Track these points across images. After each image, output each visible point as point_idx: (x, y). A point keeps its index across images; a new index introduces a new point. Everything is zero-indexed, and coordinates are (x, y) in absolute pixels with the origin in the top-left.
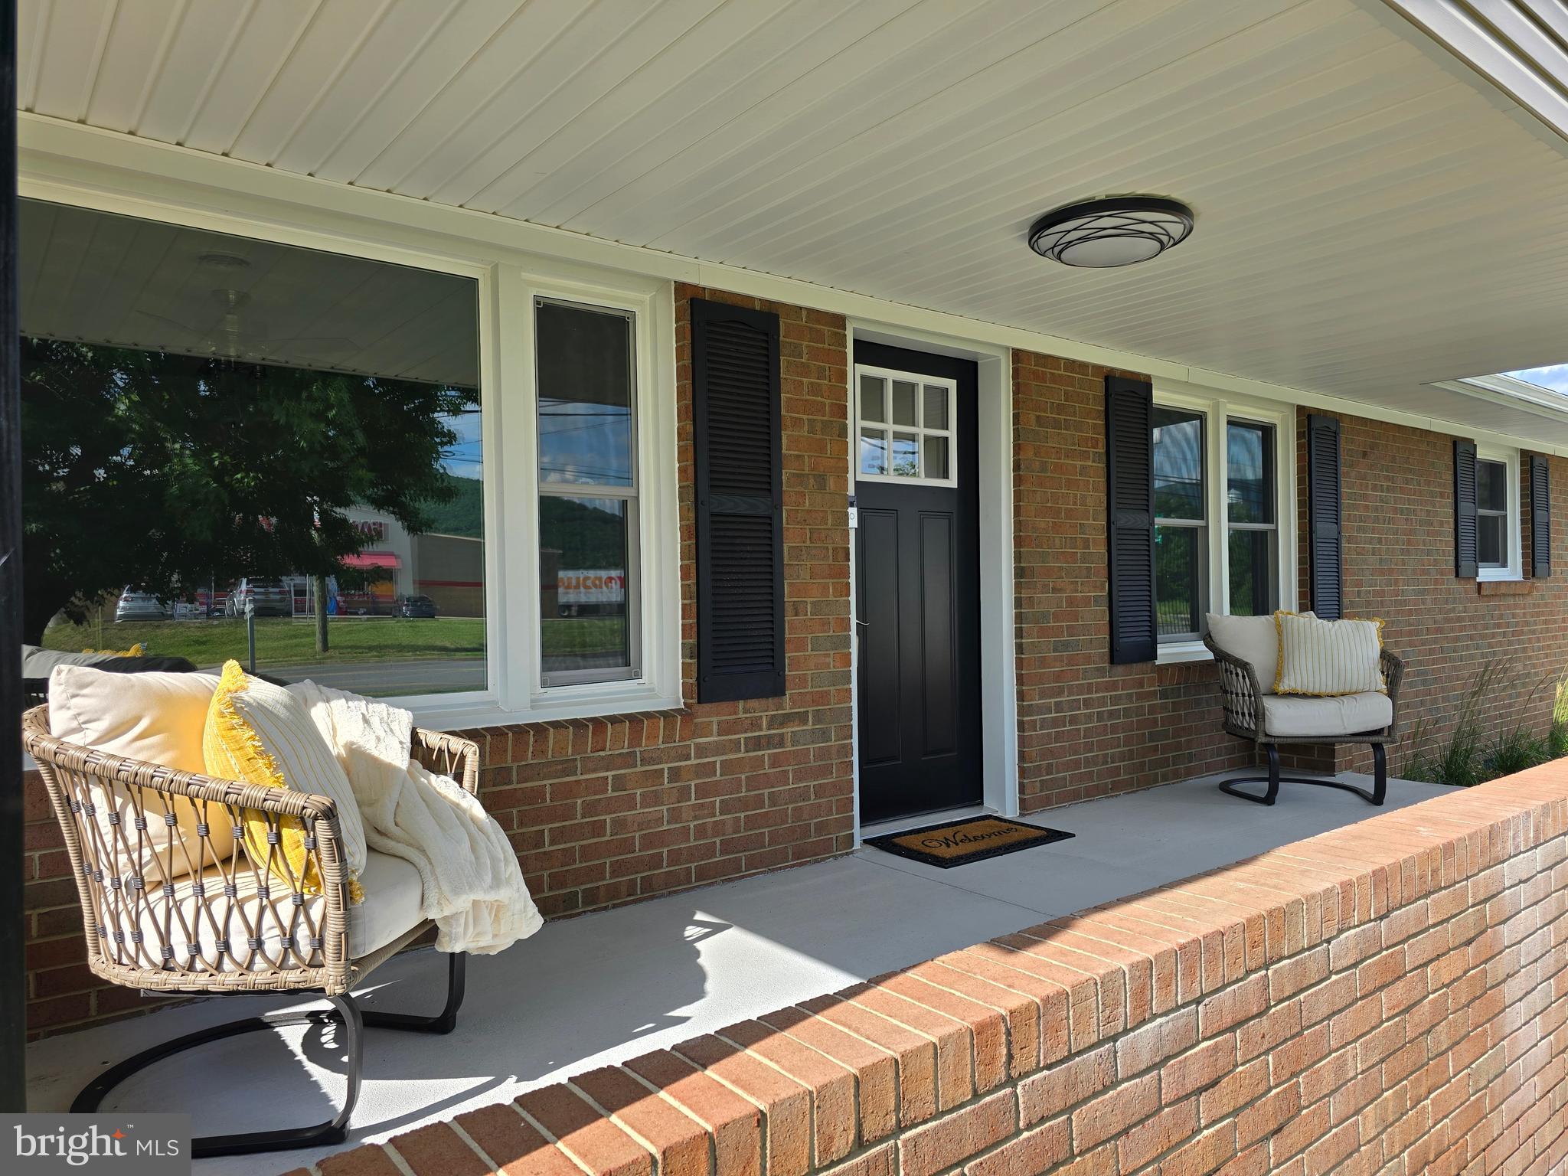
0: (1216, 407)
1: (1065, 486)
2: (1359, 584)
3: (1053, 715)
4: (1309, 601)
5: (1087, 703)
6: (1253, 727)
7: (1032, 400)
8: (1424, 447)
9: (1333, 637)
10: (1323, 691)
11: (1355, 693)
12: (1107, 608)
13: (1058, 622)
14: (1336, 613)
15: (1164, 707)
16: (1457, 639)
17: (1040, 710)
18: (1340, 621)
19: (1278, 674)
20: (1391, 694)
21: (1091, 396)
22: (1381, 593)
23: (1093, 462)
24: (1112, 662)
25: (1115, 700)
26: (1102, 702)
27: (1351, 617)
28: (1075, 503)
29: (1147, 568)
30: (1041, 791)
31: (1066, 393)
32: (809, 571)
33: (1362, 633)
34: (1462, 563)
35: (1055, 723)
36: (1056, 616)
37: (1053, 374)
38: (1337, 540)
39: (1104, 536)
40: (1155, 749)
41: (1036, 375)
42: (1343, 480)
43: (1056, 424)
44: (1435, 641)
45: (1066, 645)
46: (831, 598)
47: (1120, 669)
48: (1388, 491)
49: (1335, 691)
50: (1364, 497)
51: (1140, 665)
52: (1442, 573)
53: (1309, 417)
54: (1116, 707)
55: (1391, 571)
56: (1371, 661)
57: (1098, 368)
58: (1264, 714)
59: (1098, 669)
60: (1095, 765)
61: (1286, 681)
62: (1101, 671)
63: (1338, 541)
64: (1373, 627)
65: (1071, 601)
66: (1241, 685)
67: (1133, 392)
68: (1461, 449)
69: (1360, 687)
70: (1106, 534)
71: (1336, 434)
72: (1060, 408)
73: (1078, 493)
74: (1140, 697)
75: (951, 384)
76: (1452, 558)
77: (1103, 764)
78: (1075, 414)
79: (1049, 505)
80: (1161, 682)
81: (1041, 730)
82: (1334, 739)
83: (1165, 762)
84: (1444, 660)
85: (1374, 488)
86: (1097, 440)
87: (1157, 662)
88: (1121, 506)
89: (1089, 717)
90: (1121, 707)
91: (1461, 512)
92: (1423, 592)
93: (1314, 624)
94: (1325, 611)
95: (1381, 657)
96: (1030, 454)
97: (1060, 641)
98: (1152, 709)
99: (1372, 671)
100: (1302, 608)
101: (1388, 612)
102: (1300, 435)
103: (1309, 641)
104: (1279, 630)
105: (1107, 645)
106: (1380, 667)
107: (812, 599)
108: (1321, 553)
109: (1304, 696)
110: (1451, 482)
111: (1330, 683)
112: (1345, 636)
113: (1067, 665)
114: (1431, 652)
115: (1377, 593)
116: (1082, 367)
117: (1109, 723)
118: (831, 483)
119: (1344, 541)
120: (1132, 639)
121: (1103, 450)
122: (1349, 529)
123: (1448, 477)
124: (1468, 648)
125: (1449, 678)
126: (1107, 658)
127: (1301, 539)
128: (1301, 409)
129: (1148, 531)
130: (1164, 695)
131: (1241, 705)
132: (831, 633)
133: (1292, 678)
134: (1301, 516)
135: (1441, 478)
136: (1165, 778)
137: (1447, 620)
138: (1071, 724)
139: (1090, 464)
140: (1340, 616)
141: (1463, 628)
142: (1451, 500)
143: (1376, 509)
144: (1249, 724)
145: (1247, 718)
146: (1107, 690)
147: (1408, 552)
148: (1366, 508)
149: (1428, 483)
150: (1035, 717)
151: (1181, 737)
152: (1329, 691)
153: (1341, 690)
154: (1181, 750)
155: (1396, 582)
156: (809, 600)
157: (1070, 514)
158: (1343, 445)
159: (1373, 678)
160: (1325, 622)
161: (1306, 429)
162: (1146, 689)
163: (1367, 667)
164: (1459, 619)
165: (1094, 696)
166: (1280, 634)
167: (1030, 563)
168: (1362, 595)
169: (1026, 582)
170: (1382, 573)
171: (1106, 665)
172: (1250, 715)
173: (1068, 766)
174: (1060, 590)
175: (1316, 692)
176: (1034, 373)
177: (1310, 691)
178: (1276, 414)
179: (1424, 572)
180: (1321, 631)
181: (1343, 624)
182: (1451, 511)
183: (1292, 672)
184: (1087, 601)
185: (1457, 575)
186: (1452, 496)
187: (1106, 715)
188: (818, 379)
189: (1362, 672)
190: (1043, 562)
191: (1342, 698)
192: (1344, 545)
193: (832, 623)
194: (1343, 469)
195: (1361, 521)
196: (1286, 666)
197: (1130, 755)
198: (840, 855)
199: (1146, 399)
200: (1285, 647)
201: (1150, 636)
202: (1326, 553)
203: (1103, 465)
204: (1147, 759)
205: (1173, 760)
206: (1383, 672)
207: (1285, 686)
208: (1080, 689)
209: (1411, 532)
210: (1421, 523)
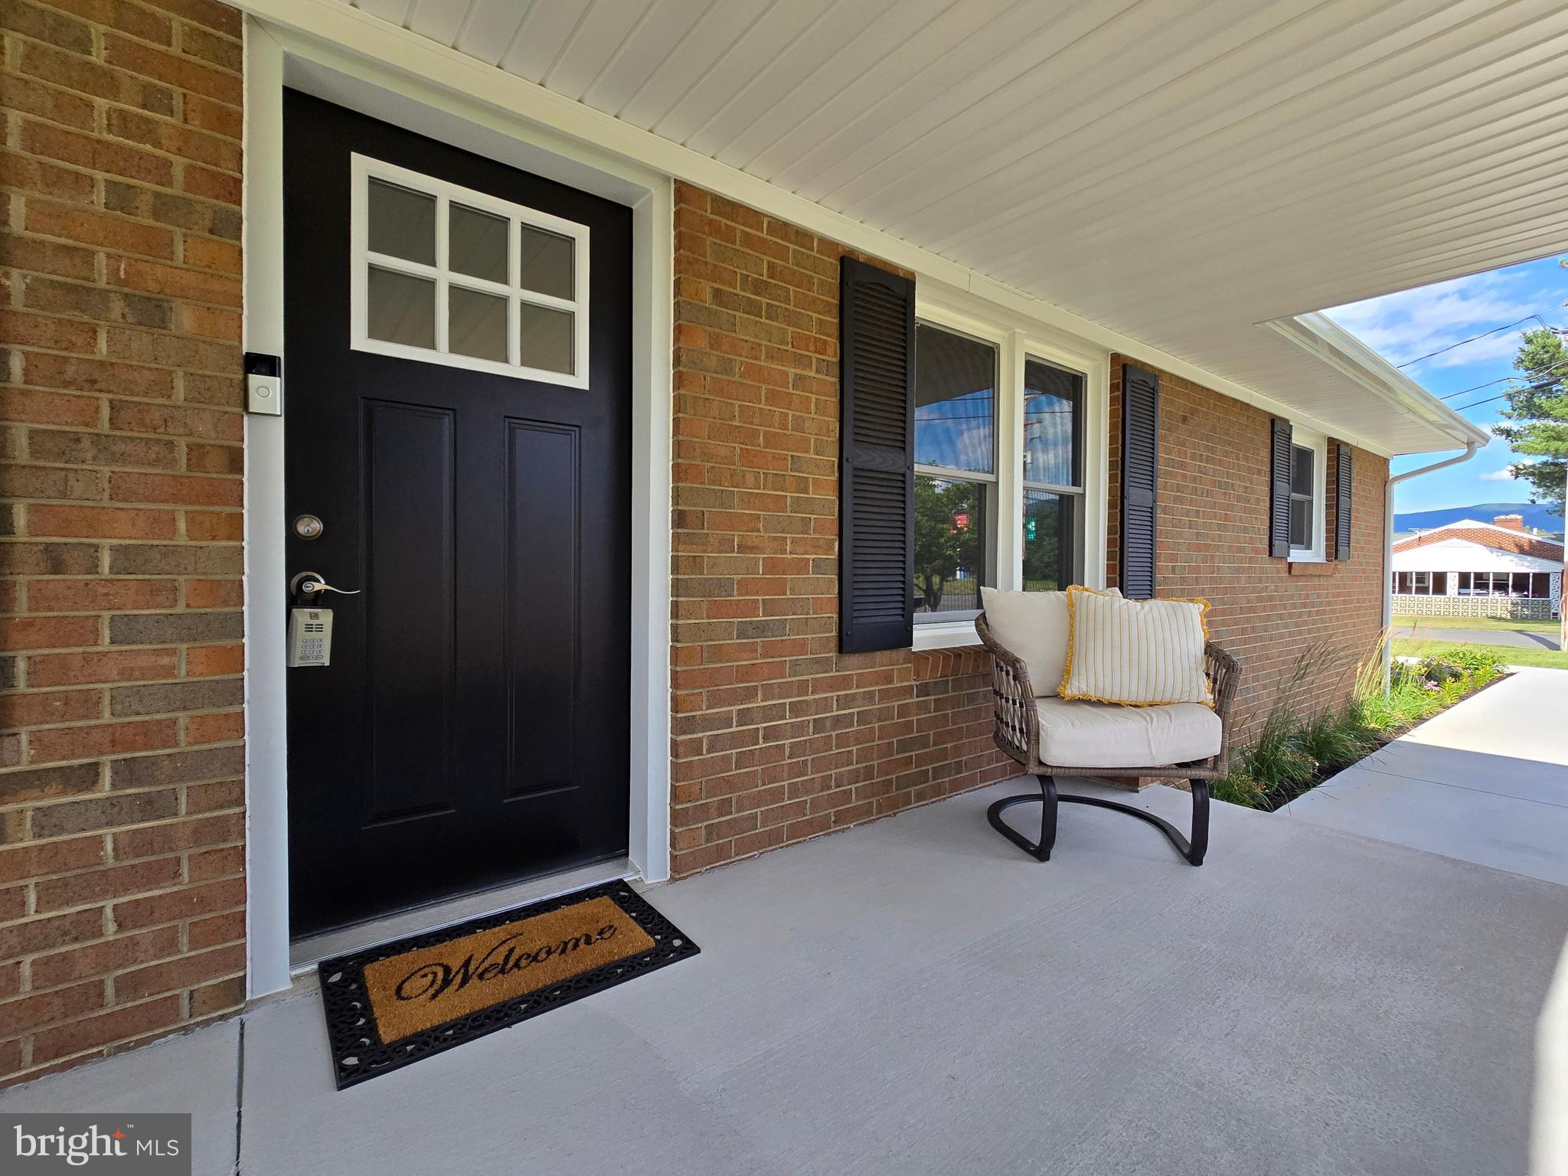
0: (1012, 339)
1: (767, 399)
2: (1173, 558)
3: (735, 729)
4: (1118, 577)
5: (796, 709)
6: (1025, 747)
7: (706, 263)
8: (1243, 421)
9: (1142, 623)
10: (1125, 698)
11: (1169, 703)
12: (836, 577)
13: (747, 594)
14: (1148, 592)
15: (922, 707)
16: (1268, 618)
17: (709, 723)
18: (1151, 602)
19: (1066, 672)
20: (1219, 710)
21: (815, 281)
22: (1197, 569)
23: (818, 372)
24: (841, 650)
25: (846, 702)
26: (825, 705)
27: (1168, 595)
28: (784, 426)
29: (900, 525)
30: (707, 841)
31: (771, 266)
32: (106, 485)
33: (1180, 619)
34: (1276, 543)
35: (736, 740)
36: (744, 587)
37: (747, 234)
38: (1152, 508)
39: (835, 477)
40: (908, 761)
41: (714, 229)
42: (1160, 445)
43: (753, 309)
44: (1248, 620)
45: (761, 629)
46: (182, 540)
47: (854, 659)
48: (1207, 461)
49: (1141, 699)
50: (1183, 466)
51: (887, 653)
52: (1256, 551)
53: (1124, 367)
54: (846, 712)
55: (1207, 547)
56: (1192, 659)
57: (828, 245)
58: (1038, 734)
59: (817, 661)
60: (807, 792)
61: (1075, 683)
62: (823, 664)
63: (1152, 511)
64: (1195, 611)
65: (771, 566)
66: (1010, 688)
67: (886, 288)
68: (1278, 428)
69: (1176, 696)
70: (837, 474)
71: (1154, 391)
72: (759, 287)
73: (791, 413)
74: (885, 695)
75: (581, 234)
76: (1266, 538)
77: (822, 790)
78: (787, 300)
79: (736, 423)
80: (918, 675)
81: (709, 752)
82: (1137, 772)
83: (923, 776)
84: (1255, 640)
85: (1193, 457)
86: (825, 343)
87: (914, 649)
88: (860, 438)
89: (800, 729)
90: (855, 710)
91: (1277, 491)
92: (1239, 570)
93: (1116, 606)
94: (1136, 587)
95: (1205, 653)
96: (702, 343)
97: (751, 623)
98: (903, 711)
99: (1193, 672)
100: (1110, 583)
101: (1203, 589)
102: (1113, 388)
103: (1108, 628)
104: (1071, 610)
105: (835, 627)
106: (1204, 666)
107: (115, 542)
108: (1133, 522)
109: (1099, 703)
110: (1267, 460)
111: (1134, 689)
112: (1158, 623)
113: (763, 656)
114: (1243, 631)
115: (1192, 569)
116: (803, 236)
117: (834, 734)
118: (185, 318)
119: (1159, 511)
120: (878, 619)
121: (836, 359)
122: (1165, 495)
123: (1265, 454)
124: (1277, 627)
125: (1259, 658)
126: (834, 644)
127: (1111, 505)
128: (1116, 358)
129: (904, 475)
130: (923, 690)
131: (1012, 714)
132: (180, 609)
133: (1083, 678)
134: (1112, 478)
135: (1258, 455)
136: (921, 796)
137: (1260, 599)
138: (766, 739)
139: (813, 374)
140: (1151, 595)
141: (1273, 608)
142: (1267, 478)
143: (1195, 479)
144: (1020, 743)
145: (1018, 735)
146: (832, 689)
147: (1225, 528)
148: (1184, 476)
149: (1247, 459)
150: (700, 735)
151: (947, 743)
152: (1133, 699)
153: (1150, 699)
154: (946, 759)
155: (1212, 558)
156: (107, 542)
157: (771, 439)
158: (1161, 405)
159: (1194, 684)
160: (1132, 602)
161: (1120, 380)
162: (896, 684)
163: (1186, 667)
164: (1271, 598)
165: (810, 697)
166: (1072, 617)
167: (695, 505)
168: (1177, 571)
169: (688, 534)
170: (1198, 548)
171: (833, 655)
172: (1021, 730)
173: (758, 800)
174: (752, 549)
175: (1115, 699)
176: (710, 222)
177: (1107, 697)
178: (1087, 363)
179: (1240, 550)
180: (1125, 615)
181: (1155, 607)
182: (1267, 489)
183: (1083, 671)
184: (801, 567)
185: (1271, 554)
186: (1268, 474)
187: (828, 723)
188: (144, 106)
189: (1179, 674)
190: (722, 505)
191: (1150, 710)
192: (1160, 515)
193: (183, 590)
194: (1160, 431)
195: (1178, 491)
196: (1076, 661)
197: (868, 773)
198: (198, 1024)
199: (905, 301)
200: (1077, 634)
201: (903, 615)
202: (1138, 522)
203: (836, 380)
204: (894, 776)
205: (933, 772)
206: (1208, 675)
207: (1072, 690)
208: (785, 690)
209: (1230, 507)
210: (1239, 499)
